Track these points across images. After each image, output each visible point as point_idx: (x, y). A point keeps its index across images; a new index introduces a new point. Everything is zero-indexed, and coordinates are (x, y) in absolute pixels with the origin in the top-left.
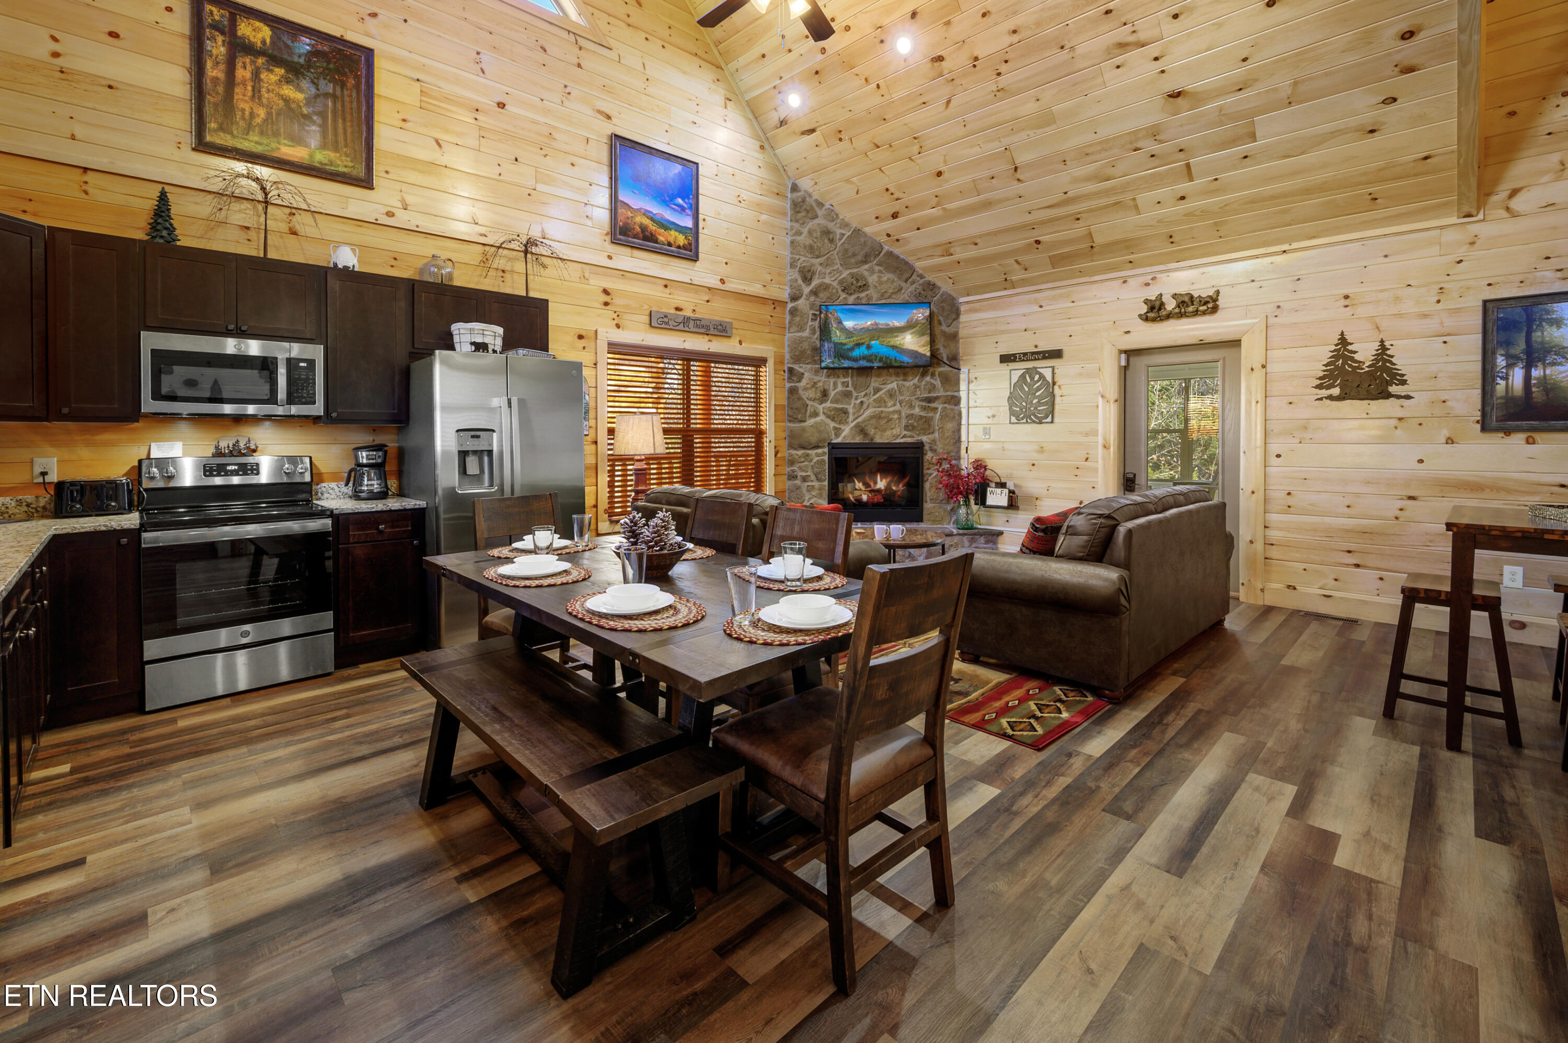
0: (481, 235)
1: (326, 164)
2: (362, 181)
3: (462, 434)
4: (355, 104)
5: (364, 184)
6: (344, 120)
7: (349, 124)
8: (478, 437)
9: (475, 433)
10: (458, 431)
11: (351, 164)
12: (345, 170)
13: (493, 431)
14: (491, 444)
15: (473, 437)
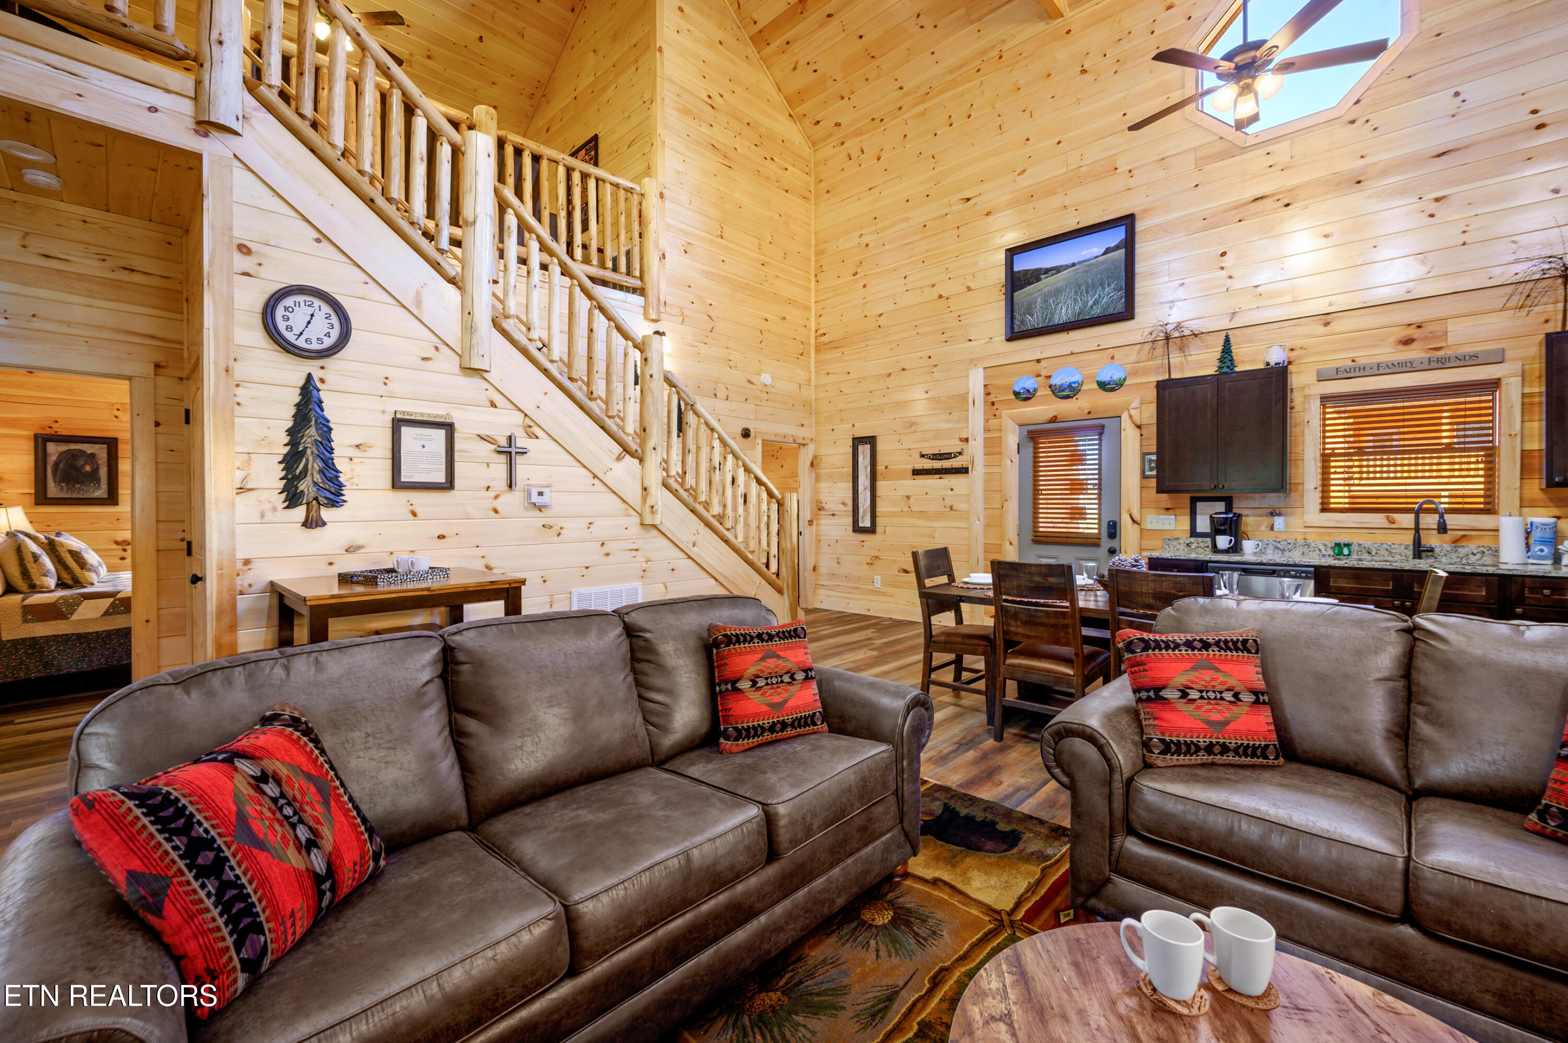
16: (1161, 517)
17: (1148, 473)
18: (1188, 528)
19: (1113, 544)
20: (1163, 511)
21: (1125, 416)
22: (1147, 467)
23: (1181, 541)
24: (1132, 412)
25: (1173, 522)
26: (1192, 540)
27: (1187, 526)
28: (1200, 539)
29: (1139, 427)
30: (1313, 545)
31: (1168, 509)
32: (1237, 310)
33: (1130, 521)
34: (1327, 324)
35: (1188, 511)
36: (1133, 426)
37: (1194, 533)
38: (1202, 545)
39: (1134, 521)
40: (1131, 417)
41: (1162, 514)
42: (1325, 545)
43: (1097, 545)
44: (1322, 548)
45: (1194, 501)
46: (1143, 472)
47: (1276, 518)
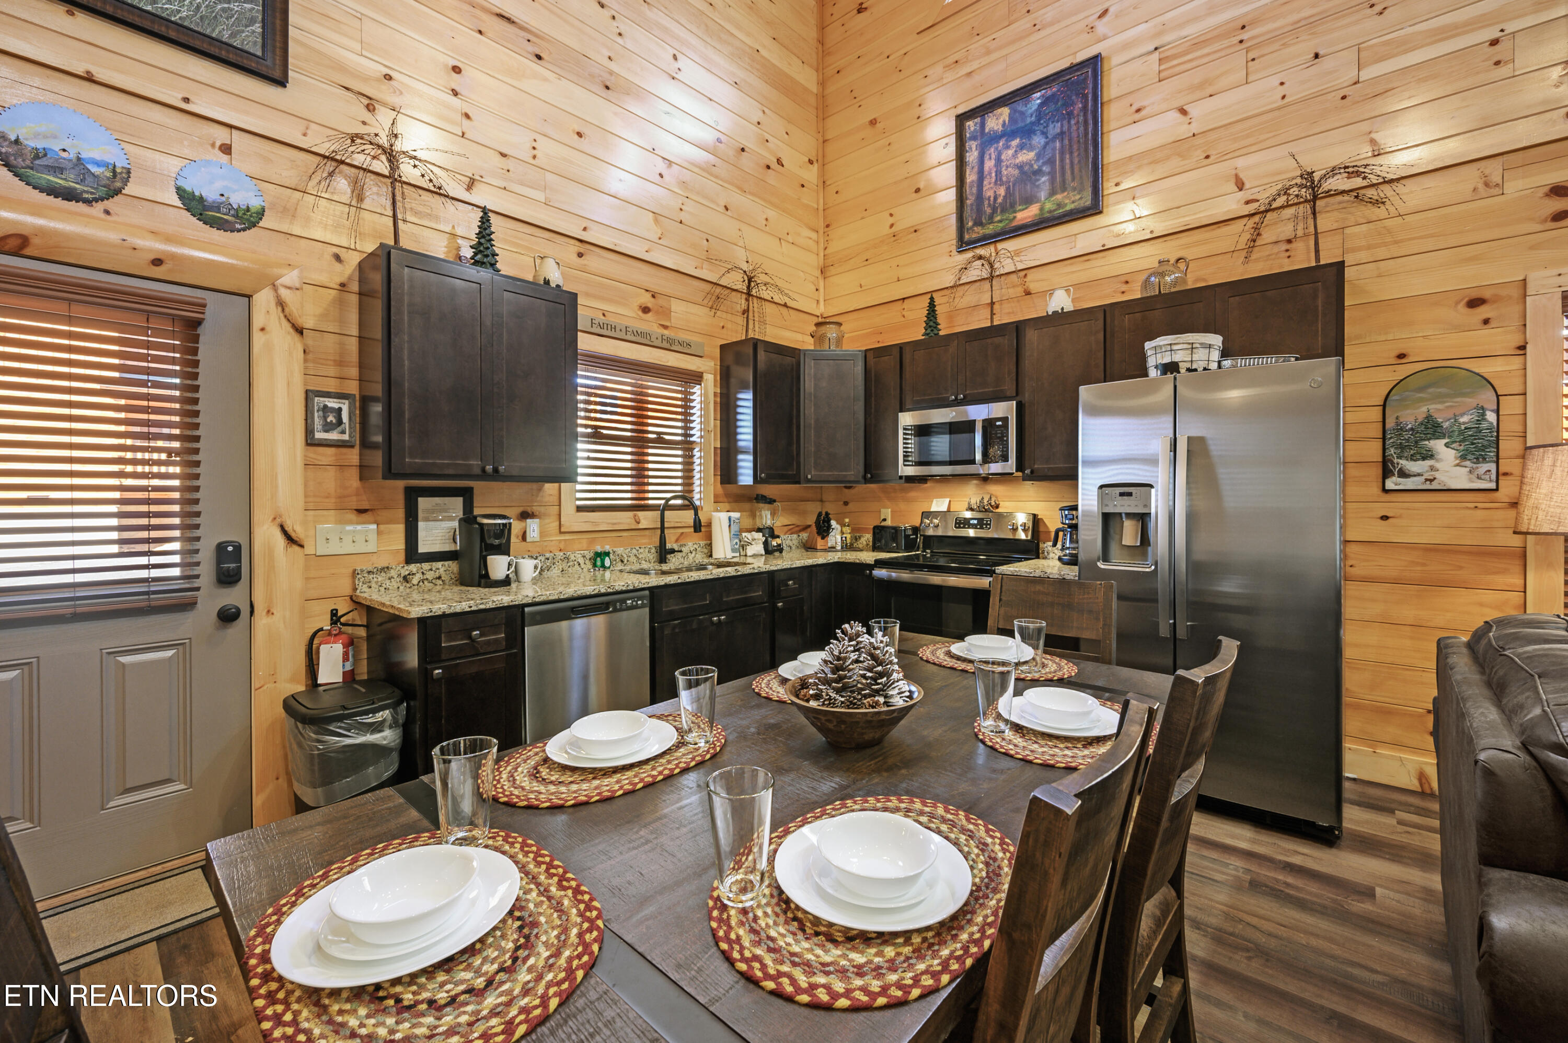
0: (1247, 203)
1: (1055, 210)
2: (1088, 209)
3: (1107, 490)
4: (1082, 128)
5: (1091, 212)
6: (1071, 153)
7: (1076, 154)
8: (1130, 494)
9: (1126, 489)
10: (1101, 487)
11: (1078, 197)
12: (1072, 206)
13: (1151, 486)
14: (1147, 505)
15: (1122, 494)
16: (349, 528)
17: (320, 435)
18: (401, 545)
19: (233, 597)
20: (353, 516)
21: (263, 300)
22: (318, 422)
23: (393, 573)
24: (283, 292)
25: (373, 537)
26: (413, 567)
27: (399, 544)
28: (426, 566)
29: (300, 331)
30: (572, 558)
31: (361, 511)
32: (477, 177)
33: (280, 540)
34: (580, 255)
35: (401, 513)
36: (287, 326)
37: (412, 554)
38: (430, 575)
39: (290, 539)
40: (281, 304)
41: (350, 522)
42: (584, 557)
43: (188, 606)
44: (581, 561)
45: (412, 496)
46: (309, 431)
47: (529, 521)
